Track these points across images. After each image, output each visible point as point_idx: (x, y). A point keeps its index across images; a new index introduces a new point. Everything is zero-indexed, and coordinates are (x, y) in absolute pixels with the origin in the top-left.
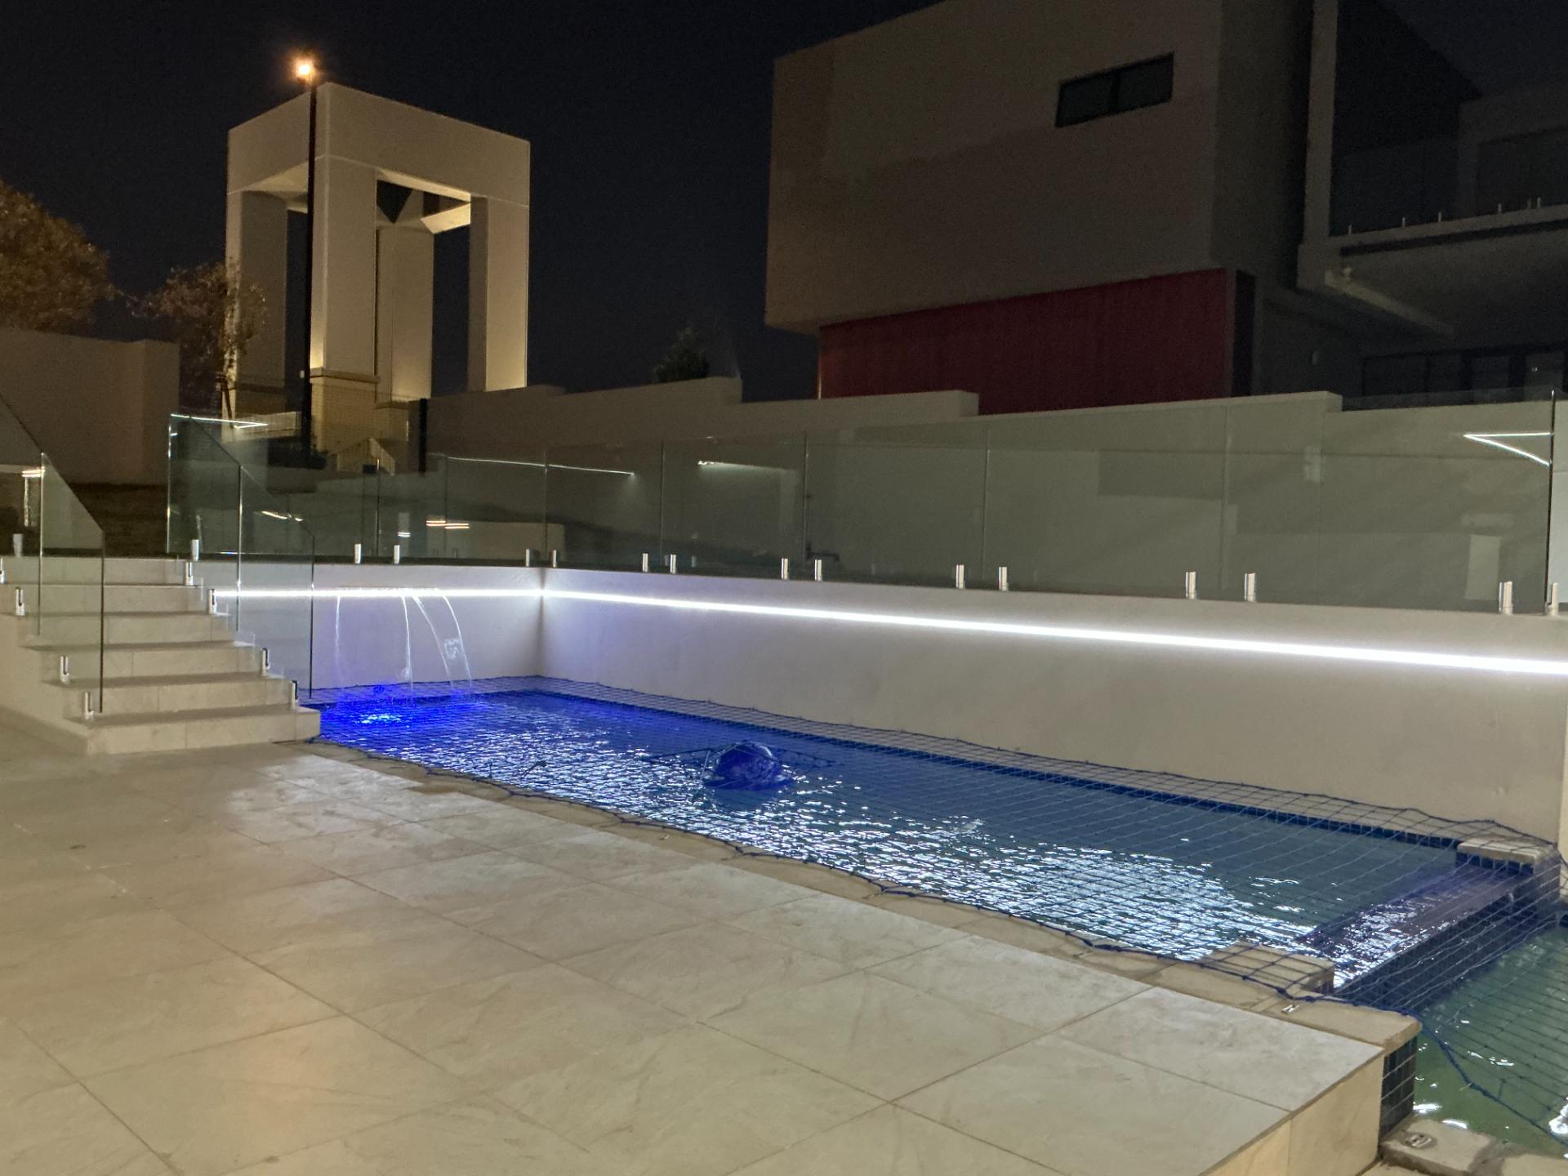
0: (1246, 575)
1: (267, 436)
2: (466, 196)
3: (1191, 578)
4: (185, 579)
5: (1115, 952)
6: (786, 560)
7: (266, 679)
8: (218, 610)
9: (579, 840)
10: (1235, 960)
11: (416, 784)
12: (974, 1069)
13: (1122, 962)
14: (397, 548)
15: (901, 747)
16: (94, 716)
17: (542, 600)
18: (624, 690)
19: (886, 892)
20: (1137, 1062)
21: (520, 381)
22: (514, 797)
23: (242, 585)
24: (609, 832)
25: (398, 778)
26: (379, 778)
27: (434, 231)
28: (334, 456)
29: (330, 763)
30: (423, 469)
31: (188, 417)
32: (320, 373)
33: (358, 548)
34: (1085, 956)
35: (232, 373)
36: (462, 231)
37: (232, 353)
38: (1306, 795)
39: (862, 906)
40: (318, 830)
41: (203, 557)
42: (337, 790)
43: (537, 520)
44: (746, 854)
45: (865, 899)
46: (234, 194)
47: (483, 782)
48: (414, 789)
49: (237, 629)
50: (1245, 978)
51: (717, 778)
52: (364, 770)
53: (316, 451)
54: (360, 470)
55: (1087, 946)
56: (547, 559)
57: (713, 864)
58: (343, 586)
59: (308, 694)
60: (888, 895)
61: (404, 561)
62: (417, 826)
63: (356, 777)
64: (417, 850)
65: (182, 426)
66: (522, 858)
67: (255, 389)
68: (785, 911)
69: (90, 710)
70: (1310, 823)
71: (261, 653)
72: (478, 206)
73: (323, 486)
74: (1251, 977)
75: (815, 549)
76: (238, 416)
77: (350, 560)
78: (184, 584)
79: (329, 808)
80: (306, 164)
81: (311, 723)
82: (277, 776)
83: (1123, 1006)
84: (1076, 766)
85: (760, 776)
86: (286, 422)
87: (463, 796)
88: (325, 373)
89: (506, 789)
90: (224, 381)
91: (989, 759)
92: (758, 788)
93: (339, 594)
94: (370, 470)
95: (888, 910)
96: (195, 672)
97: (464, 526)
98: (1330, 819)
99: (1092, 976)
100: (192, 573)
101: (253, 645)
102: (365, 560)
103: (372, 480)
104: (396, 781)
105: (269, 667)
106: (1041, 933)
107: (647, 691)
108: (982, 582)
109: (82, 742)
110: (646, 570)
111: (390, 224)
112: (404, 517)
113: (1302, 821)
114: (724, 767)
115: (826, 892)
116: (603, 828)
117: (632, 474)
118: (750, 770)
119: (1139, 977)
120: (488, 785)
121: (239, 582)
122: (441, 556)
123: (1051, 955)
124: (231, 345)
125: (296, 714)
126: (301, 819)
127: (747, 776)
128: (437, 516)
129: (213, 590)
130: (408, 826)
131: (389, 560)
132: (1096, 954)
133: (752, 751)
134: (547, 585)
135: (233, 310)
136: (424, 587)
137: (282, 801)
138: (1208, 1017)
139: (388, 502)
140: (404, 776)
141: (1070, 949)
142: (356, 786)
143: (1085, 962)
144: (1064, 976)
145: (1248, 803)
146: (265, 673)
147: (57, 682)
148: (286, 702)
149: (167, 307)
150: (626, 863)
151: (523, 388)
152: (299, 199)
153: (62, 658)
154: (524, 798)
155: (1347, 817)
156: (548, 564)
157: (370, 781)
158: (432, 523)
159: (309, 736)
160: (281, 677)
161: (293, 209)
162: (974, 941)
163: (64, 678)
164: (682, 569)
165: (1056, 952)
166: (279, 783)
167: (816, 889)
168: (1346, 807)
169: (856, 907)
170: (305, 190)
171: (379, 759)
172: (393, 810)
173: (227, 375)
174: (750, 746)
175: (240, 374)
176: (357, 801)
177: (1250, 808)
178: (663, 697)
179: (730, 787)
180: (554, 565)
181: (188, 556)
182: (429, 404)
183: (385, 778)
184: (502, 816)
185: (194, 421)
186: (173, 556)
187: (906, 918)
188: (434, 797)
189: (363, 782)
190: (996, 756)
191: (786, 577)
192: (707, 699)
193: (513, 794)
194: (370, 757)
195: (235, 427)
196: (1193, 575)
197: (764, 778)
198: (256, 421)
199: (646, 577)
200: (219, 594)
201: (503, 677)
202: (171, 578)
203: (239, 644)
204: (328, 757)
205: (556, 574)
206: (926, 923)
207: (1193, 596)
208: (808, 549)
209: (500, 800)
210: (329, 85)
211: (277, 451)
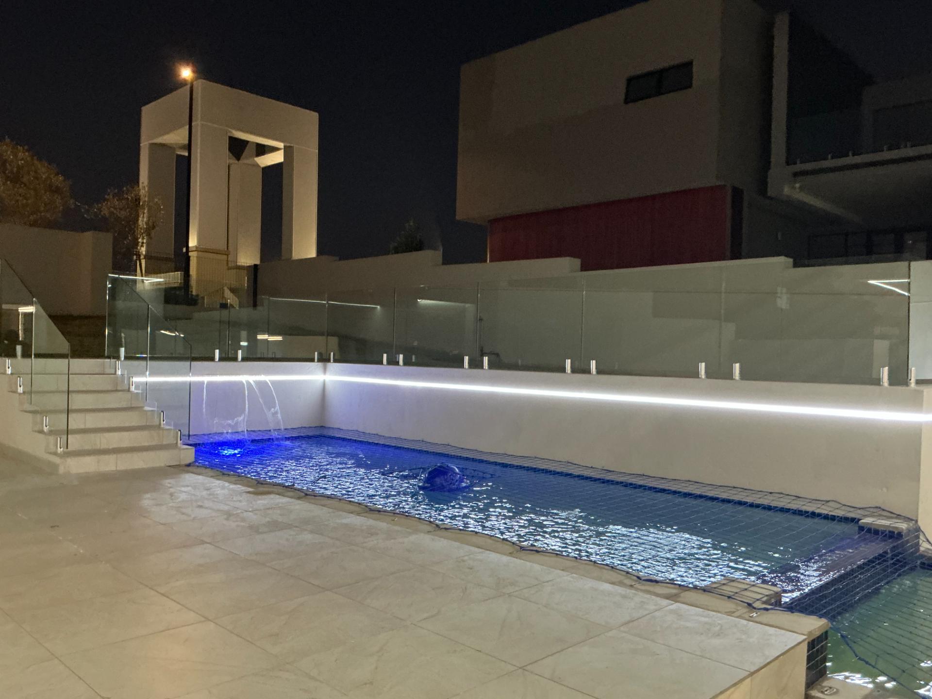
0: (734, 365)
1: (164, 287)
2: (281, 145)
3: (702, 366)
4: (116, 371)
5: (654, 583)
6: (467, 357)
7: (163, 429)
8: (135, 389)
9: (345, 521)
10: (724, 588)
11: (251, 490)
12: (570, 649)
13: (659, 589)
14: (240, 352)
15: (535, 467)
16: (63, 451)
17: (324, 381)
18: (373, 434)
19: (523, 550)
20: (664, 645)
21: (312, 253)
22: (308, 497)
23: (149, 374)
24: (362, 516)
25: (240, 486)
26: (229, 486)
27: (263, 165)
28: (203, 298)
29: (200, 478)
30: (255, 305)
31: (117, 276)
32: (194, 249)
33: (217, 352)
34: (638, 586)
35: (143, 250)
36: (279, 166)
37: (143, 238)
38: (771, 493)
39: (509, 558)
40: (193, 516)
41: (126, 358)
42: (205, 493)
43: (322, 334)
44: (441, 529)
45: (511, 554)
46: (144, 145)
47: (289, 488)
48: (249, 492)
49: (146, 400)
50: (729, 597)
51: (426, 485)
52: (220, 482)
53: (192, 295)
54: (218, 306)
55: (639, 580)
56: (328, 357)
57: (422, 535)
58: (208, 375)
59: (187, 438)
60: (524, 551)
61: (243, 359)
62: (250, 514)
63: (215, 486)
64: (251, 527)
65: (114, 281)
66: (311, 532)
67: (158, 259)
68: (464, 561)
69: (60, 448)
70: (773, 509)
71: (160, 414)
72: (288, 151)
73: (196, 315)
74: (733, 597)
75: (486, 350)
76: (146, 276)
77: (212, 359)
78: (115, 374)
79: (200, 503)
80: (188, 127)
81: (189, 454)
82: (169, 485)
83: (657, 614)
84: (637, 477)
85: (451, 484)
86: (174, 278)
87: (278, 496)
88: (197, 249)
89: (303, 492)
90: (138, 255)
91: (586, 473)
92: (450, 490)
93: (206, 379)
94: (224, 306)
95: (523, 560)
96: (122, 425)
97: (279, 338)
98: (785, 507)
99: (641, 597)
100: (120, 367)
101: (156, 409)
102: (221, 359)
103: (225, 312)
104: (239, 488)
105: (165, 422)
106: (612, 572)
107: (387, 435)
108: (581, 369)
109: (55, 467)
110: (386, 364)
111: (237, 162)
112: (244, 334)
113: (769, 508)
114: (431, 479)
115: (487, 550)
116: (358, 514)
117: (379, 307)
118: (446, 480)
119: (668, 597)
120: (292, 490)
121: (148, 373)
122: (266, 356)
123: (617, 585)
124: (143, 234)
125: (180, 449)
126: (184, 510)
127: (444, 484)
128: (263, 333)
129: (132, 377)
130: (245, 514)
131: (235, 359)
132: (643, 585)
133: (447, 469)
134: (328, 373)
135: (144, 213)
136: (256, 374)
137: (172, 499)
138: (706, 620)
139: (234, 325)
140: (243, 485)
141: (628, 582)
142: (214, 491)
143: (637, 589)
144: (624, 597)
145: (737, 498)
146: (162, 426)
147: (41, 432)
148: (175, 442)
149: (105, 212)
150: (372, 534)
151: (314, 258)
152: (183, 147)
153: (45, 417)
154: (313, 497)
155: (794, 506)
156: (328, 360)
157: (223, 488)
158: (260, 337)
159: (188, 462)
160: (172, 428)
161: (179, 153)
162: (573, 577)
163: (46, 429)
164: (406, 363)
165: (621, 584)
166: (171, 489)
167: (482, 548)
168: (794, 500)
169: (505, 559)
170: (187, 142)
171: (229, 475)
172: (237, 504)
173: (140, 251)
174: (445, 466)
175: (147, 251)
176: (215, 500)
177: (738, 501)
178: (395, 438)
179: (433, 490)
180: (332, 361)
181: (118, 357)
182: (259, 267)
183: (232, 486)
184: (300, 508)
185: (122, 278)
186: (109, 357)
187: (534, 565)
188: (260, 497)
189: (219, 489)
190: (590, 471)
191: (467, 367)
192: (421, 440)
193: (306, 495)
194: (224, 474)
195: (145, 281)
196: (703, 364)
197: (454, 485)
198: (157, 278)
199: (385, 367)
200: (136, 379)
201: (302, 427)
202: (108, 371)
203: (147, 408)
204: (199, 474)
205: (332, 366)
206: (545, 567)
207: (703, 377)
208: (482, 351)
209: (299, 498)
210: (200, 81)
211: (170, 296)
